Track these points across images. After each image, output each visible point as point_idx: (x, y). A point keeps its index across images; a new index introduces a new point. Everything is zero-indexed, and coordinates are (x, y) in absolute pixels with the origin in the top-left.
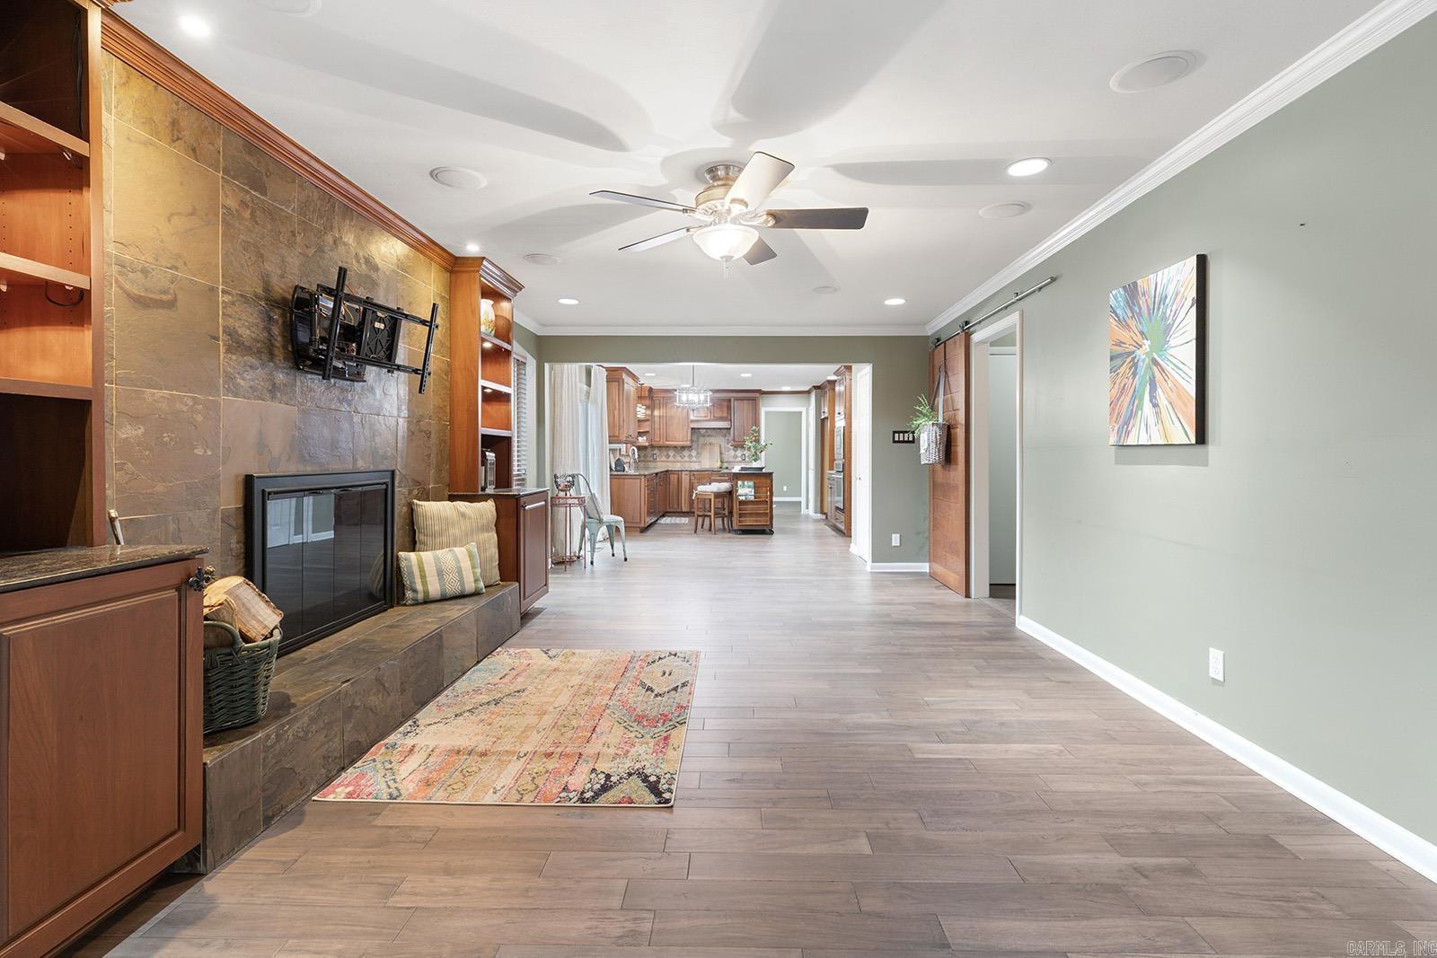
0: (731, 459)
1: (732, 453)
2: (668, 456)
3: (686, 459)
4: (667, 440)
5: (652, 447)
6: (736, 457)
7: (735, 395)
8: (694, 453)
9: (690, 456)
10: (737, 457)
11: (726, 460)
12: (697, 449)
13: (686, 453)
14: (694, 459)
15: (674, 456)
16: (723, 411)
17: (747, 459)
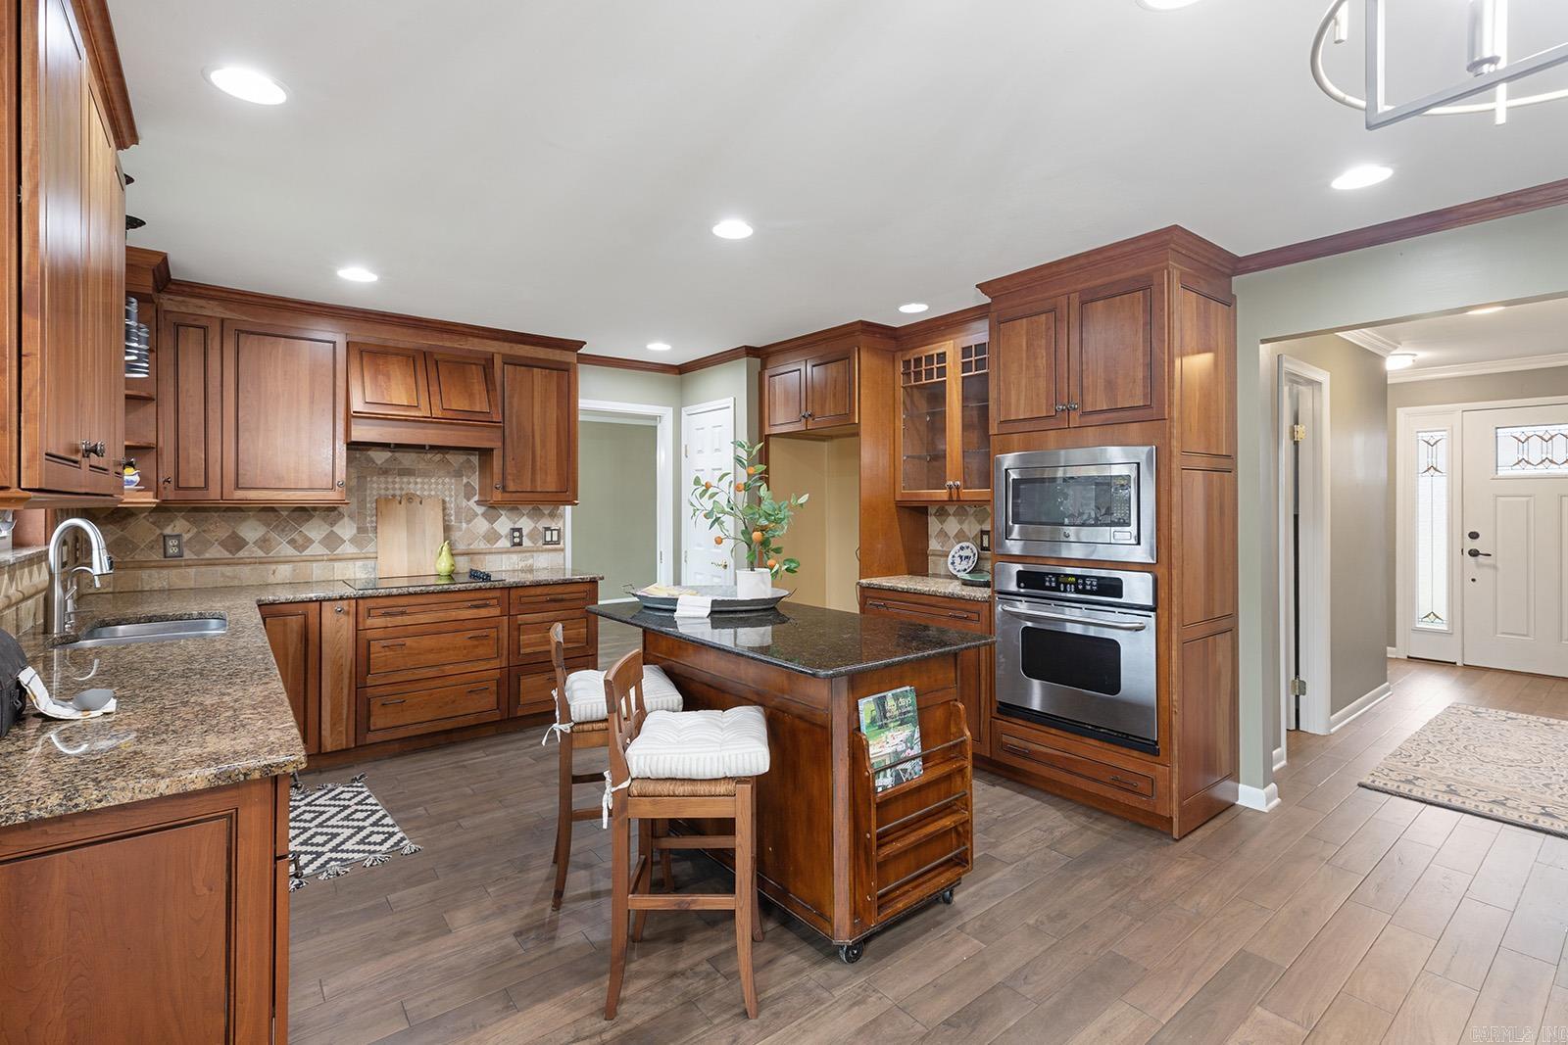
0: (482, 546)
1: (481, 525)
2: (236, 543)
3: (316, 549)
4: (237, 487)
5: (163, 510)
6: (492, 537)
7: (506, 348)
8: (346, 530)
9: (332, 541)
10: (498, 537)
11: (461, 547)
12: (359, 515)
13: (315, 531)
14: (348, 549)
15: (263, 543)
16: (471, 396)
17: (526, 542)
